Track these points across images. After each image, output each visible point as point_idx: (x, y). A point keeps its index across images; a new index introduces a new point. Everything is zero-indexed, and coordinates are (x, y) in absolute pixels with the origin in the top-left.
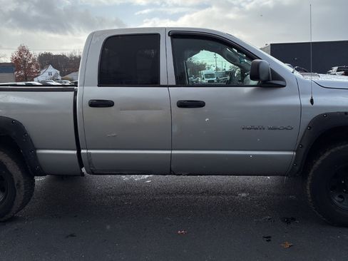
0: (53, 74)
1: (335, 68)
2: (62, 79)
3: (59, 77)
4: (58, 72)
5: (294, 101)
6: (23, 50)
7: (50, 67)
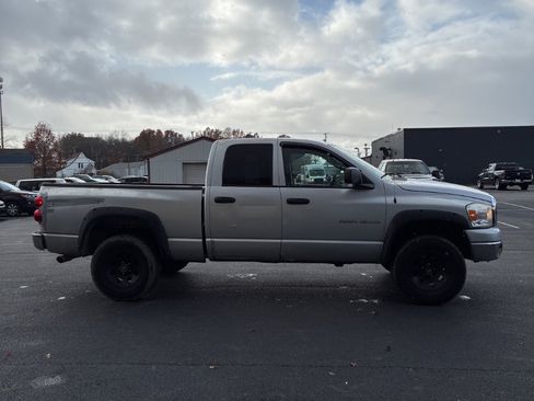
0: (85, 166)
1: (494, 165)
2: (98, 173)
3: (94, 171)
4: (93, 162)
5: (381, 200)
6: (41, 130)
7: (82, 155)
